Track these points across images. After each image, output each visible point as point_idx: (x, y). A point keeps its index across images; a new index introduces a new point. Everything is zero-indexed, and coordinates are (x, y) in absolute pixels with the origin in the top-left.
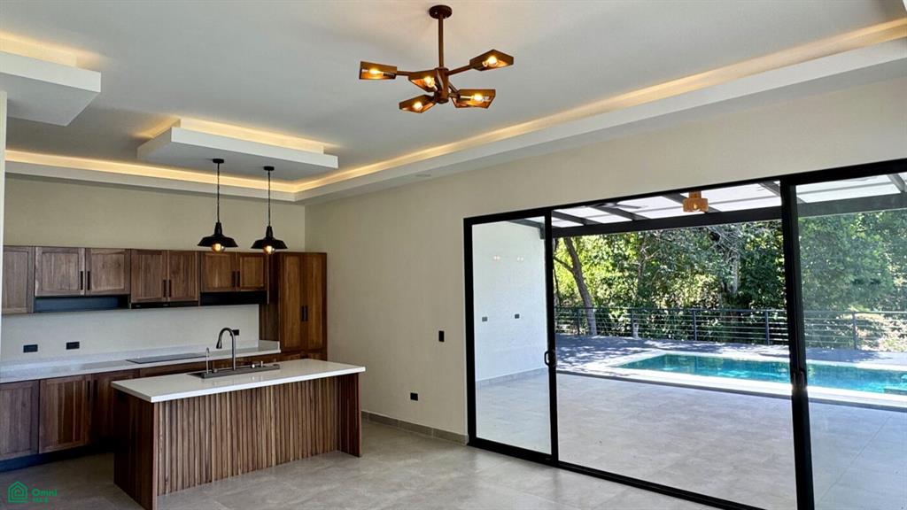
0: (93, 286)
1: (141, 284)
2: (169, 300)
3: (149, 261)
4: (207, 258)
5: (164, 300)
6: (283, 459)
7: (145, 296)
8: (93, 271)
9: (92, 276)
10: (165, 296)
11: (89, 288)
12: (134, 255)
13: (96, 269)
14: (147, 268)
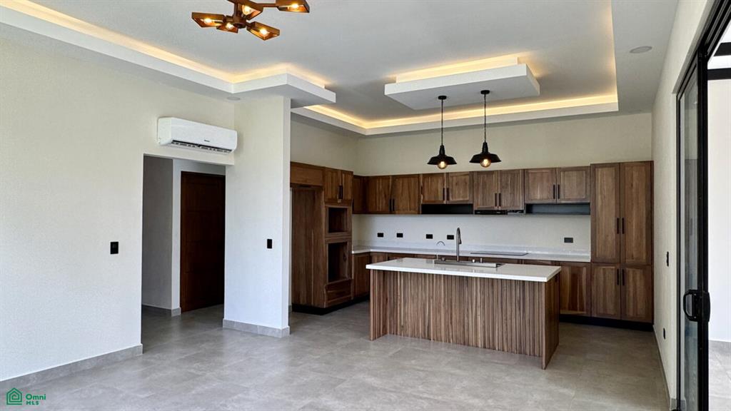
0: (451, 199)
1: (480, 196)
2: (500, 208)
3: (485, 178)
4: (530, 175)
5: (496, 208)
6: (489, 346)
7: (483, 205)
8: (450, 188)
9: (450, 191)
10: (496, 205)
11: (448, 199)
12: (475, 175)
13: (452, 186)
14: (484, 184)
